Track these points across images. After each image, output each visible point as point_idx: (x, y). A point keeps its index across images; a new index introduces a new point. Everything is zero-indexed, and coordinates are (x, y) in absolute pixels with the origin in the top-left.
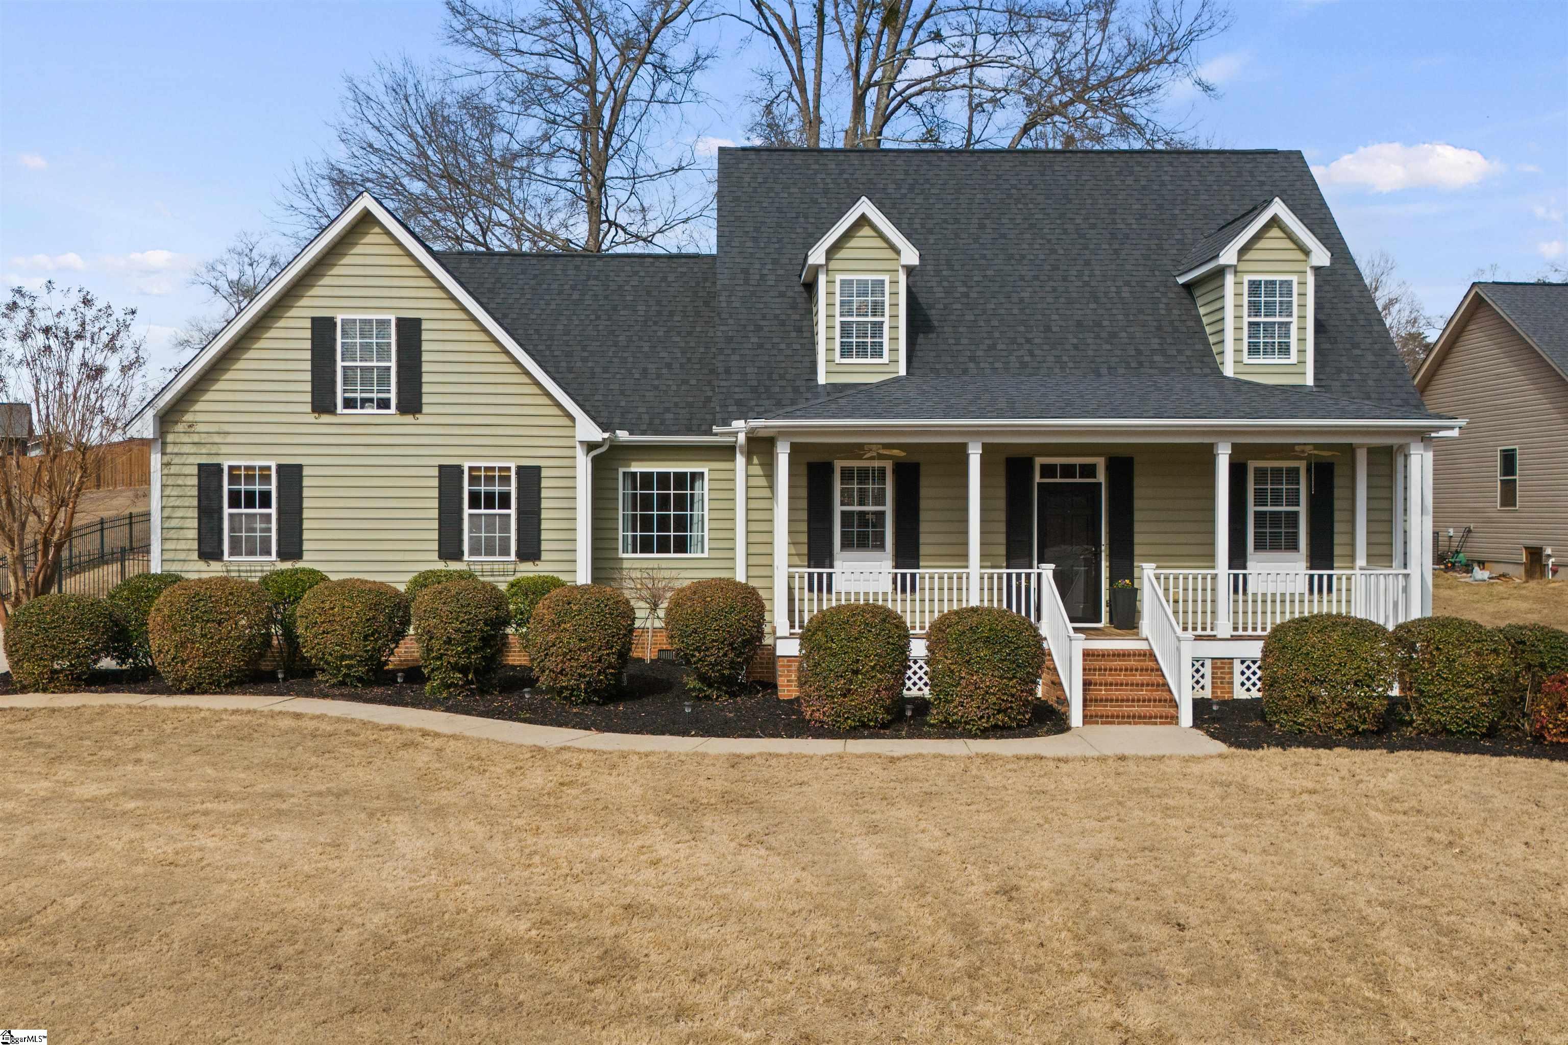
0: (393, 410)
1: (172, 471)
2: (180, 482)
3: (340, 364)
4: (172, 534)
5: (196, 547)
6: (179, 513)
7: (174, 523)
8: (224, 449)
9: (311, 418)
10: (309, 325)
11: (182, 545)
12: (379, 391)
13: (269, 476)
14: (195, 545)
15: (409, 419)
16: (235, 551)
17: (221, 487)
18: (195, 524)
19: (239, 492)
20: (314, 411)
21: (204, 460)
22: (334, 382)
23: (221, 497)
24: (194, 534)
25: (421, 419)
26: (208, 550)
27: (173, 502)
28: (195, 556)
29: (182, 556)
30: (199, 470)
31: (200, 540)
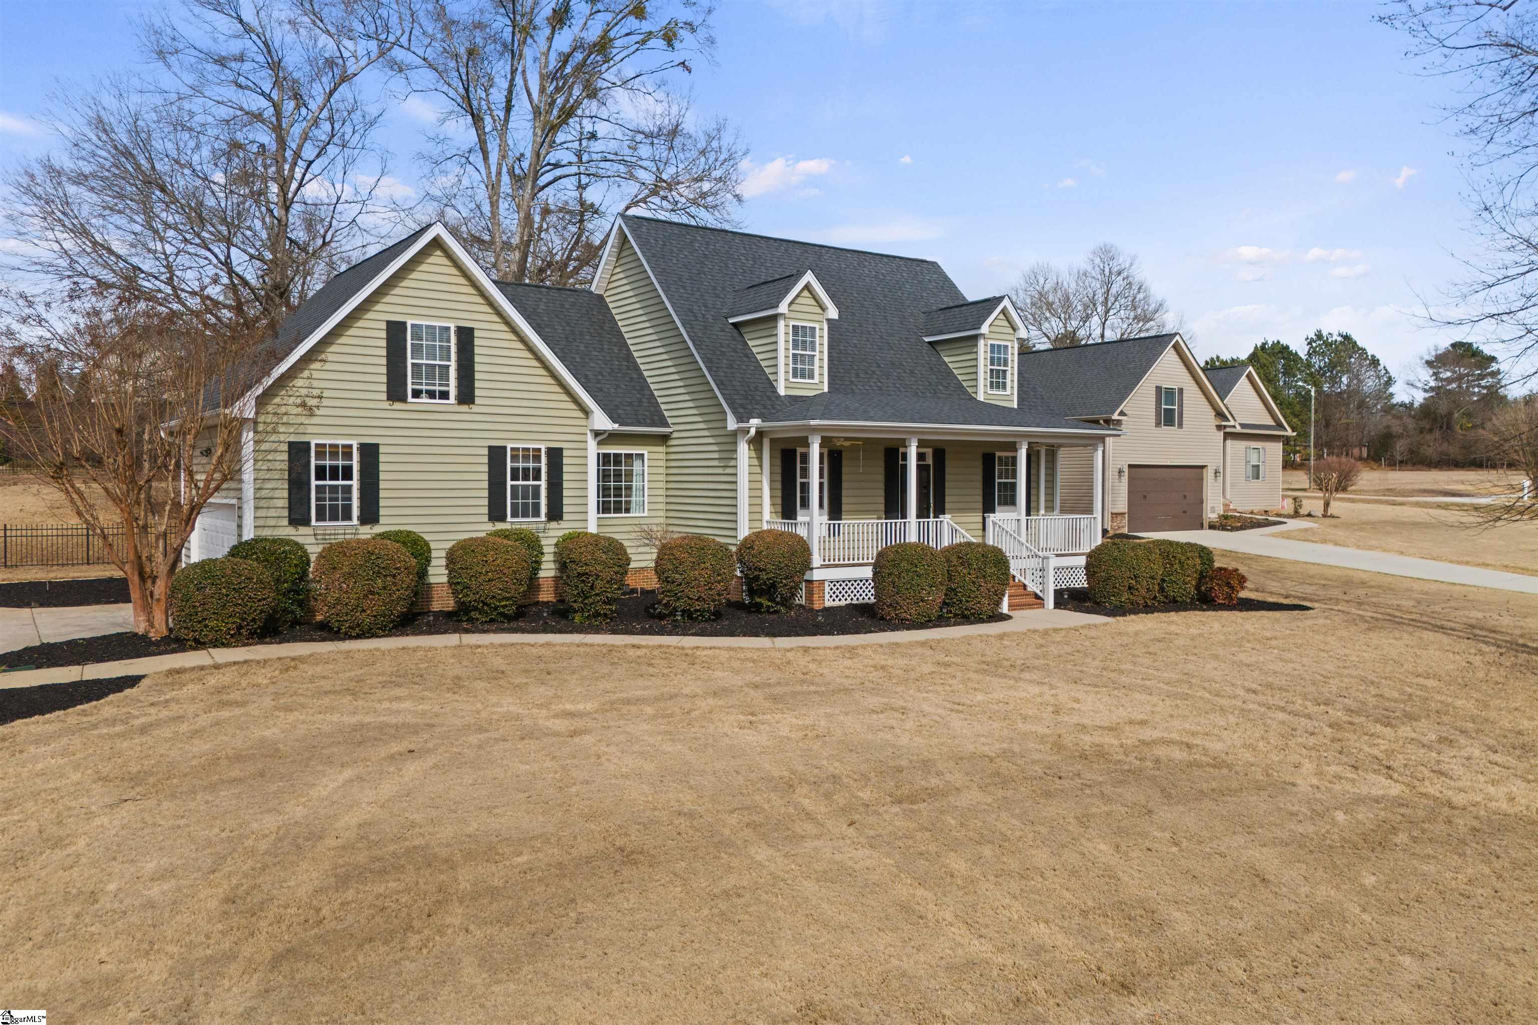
0: (452, 399)
1: (263, 448)
2: (270, 457)
3: (410, 361)
4: (262, 503)
5: (287, 514)
6: (269, 485)
7: (264, 493)
8: (310, 429)
9: (386, 405)
10: (385, 327)
11: (272, 513)
12: (440, 385)
13: (351, 453)
14: (286, 513)
15: (464, 408)
16: (320, 517)
17: (309, 462)
18: (285, 494)
19: (324, 467)
20: (388, 399)
21: (292, 439)
22: (406, 375)
23: (309, 471)
24: (284, 503)
25: (475, 408)
26: (296, 516)
27: (262, 475)
28: (285, 522)
29: (272, 522)
30: (289, 447)
31: (290, 509)
